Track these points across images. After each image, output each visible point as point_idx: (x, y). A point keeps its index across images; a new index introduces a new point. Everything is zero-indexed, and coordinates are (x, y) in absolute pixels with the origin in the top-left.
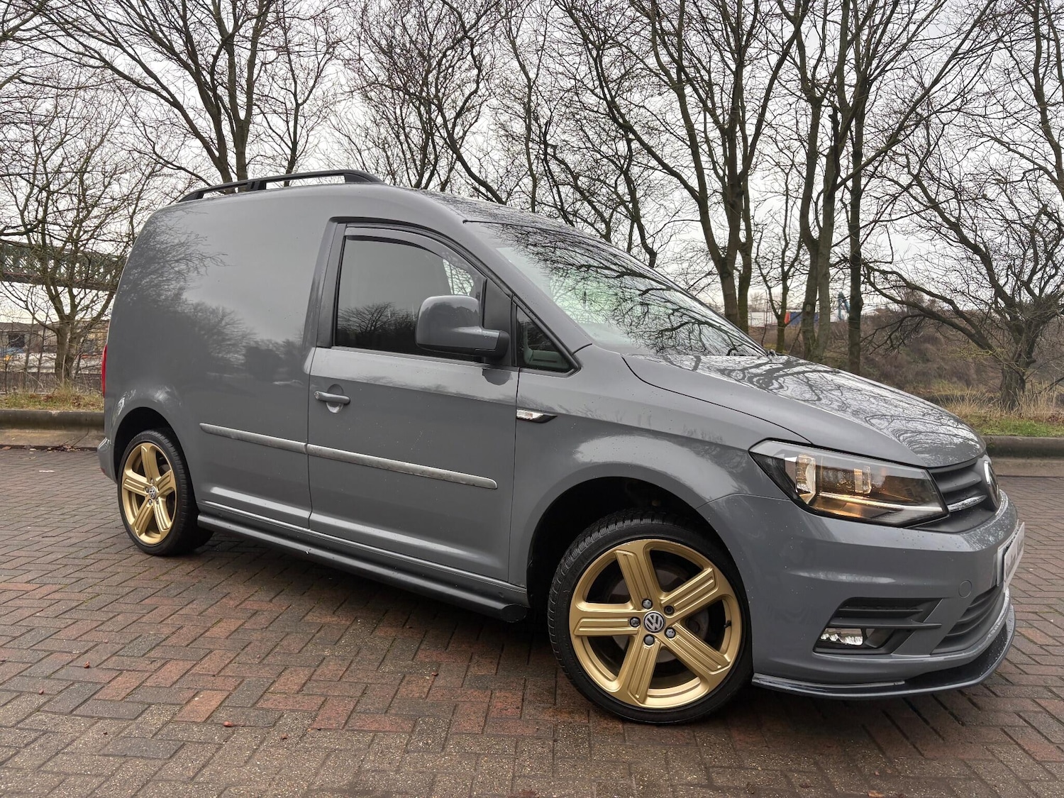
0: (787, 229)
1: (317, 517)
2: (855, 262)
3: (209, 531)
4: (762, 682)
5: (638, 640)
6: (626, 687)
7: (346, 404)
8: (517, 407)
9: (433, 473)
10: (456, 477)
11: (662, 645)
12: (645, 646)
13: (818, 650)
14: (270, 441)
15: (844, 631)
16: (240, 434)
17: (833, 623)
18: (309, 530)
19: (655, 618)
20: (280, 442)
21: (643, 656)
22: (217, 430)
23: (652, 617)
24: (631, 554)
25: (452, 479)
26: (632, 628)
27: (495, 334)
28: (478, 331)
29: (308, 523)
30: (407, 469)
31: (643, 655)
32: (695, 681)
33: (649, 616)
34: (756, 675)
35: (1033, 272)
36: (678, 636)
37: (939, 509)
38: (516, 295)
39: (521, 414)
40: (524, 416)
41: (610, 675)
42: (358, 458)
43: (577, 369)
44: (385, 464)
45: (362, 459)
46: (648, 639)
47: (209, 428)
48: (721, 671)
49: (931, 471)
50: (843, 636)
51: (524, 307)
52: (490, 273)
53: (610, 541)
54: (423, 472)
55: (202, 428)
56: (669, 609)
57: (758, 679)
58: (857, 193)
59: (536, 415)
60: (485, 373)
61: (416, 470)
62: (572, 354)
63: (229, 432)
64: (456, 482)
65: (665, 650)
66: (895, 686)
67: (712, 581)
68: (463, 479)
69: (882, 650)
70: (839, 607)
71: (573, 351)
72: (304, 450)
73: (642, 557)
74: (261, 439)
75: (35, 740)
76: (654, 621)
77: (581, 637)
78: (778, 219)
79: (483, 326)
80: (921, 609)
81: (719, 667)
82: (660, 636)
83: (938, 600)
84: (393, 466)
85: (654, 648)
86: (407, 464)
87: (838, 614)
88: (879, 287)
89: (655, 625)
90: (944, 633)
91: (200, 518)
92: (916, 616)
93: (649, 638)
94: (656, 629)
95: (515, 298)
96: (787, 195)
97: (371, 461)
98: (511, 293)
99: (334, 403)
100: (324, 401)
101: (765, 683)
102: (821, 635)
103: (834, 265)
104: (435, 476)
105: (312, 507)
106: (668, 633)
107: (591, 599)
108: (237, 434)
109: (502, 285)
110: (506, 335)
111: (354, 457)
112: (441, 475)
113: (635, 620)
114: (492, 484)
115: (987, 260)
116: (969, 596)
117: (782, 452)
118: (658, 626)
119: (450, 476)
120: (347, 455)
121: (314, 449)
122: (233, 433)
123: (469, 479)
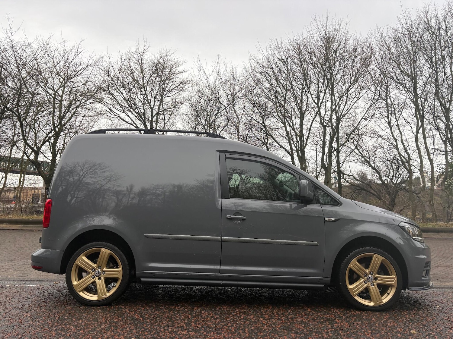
0: (317, 162)
1: (223, 267)
2: (339, 172)
7: (243, 220)
8: (324, 217)
9: (290, 242)
16: (177, 237)
18: (220, 274)
20: (204, 238)
22: (159, 236)
27: (312, 193)
29: (220, 271)
30: (278, 242)
34: (409, 288)
35: (393, 176)
39: (326, 219)
40: (328, 220)
43: (341, 204)
45: (254, 241)
47: (152, 236)
52: (299, 174)
54: (286, 242)
55: (146, 236)
58: (338, 151)
59: (333, 219)
62: (338, 200)
63: (169, 237)
68: (304, 243)
72: (220, 240)
78: (314, 159)
86: (277, 240)
88: (347, 180)
96: (317, 151)
99: (237, 219)
100: (232, 219)
103: (332, 173)
104: (291, 244)
105: (221, 264)
108: (174, 237)
109: (305, 178)
111: (249, 240)
114: (317, 244)
115: (379, 173)
117: (405, 225)
119: (298, 243)
120: (246, 240)
121: (227, 239)
122: (171, 237)
123: (307, 243)
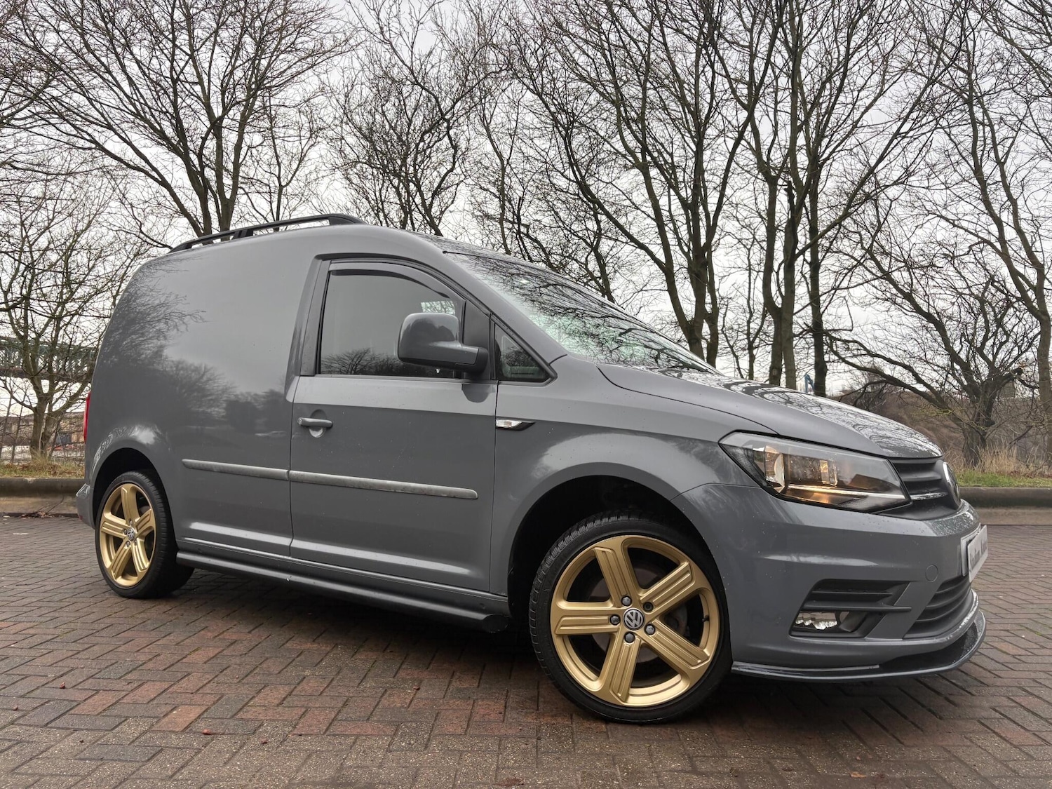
1: (298, 544)
3: (190, 567)
4: (741, 670)
5: (618, 638)
6: (608, 686)
7: (328, 428)
8: (496, 418)
9: (414, 489)
10: (437, 491)
11: (643, 642)
12: (625, 643)
13: (794, 633)
14: (253, 471)
15: (818, 615)
16: (223, 466)
17: (808, 606)
18: (290, 558)
19: (634, 615)
20: (261, 471)
21: (624, 654)
22: (199, 464)
23: (632, 613)
24: (610, 550)
25: (433, 493)
26: (612, 626)
27: (475, 350)
28: (457, 346)
29: (289, 550)
30: (389, 487)
31: (624, 651)
32: (677, 678)
33: (629, 613)
34: (735, 663)
36: (657, 633)
37: (902, 497)
38: (494, 314)
39: (500, 423)
40: (503, 425)
41: (592, 675)
42: (339, 480)
43: (554, 378)
44: (367, 483)
45: (344, 481)
46: (629, 637)
47: (191, 463)
48: (702, 665)
49: (892, 461)
50: (818, 622)
51: (501, 324)
52: (469, 296)
53: (589, 538)
54: (405, 488)
55: (184, 464)
56: (648, 606)
57: (737, 666)
59: (514, 423)
60: (464, 387)
61: (396, 487)
62: (549, 365)
63: (211, 465)
64: (437, 495)
65: (645, 647)
66: (870, 669)
67: (689, 575)
68: (444, 492)
69: (856, 634)
70: (812, 590)
71: (549, 362)
72: (286, 476)
73: (620, 554)
74: (243, 469)
75: (10, 748)
76: (633, 618)
77: (562, 636)
79: (462, 341)
80: (891, 592)
81: (699, 661)
82: (640, 633)
83: (907, 582)
84: (375, 484)
85: (635, 646)
86: (389, 482)
87: (811, 597)
88: (842, 356)
89: (634, 621)
90: (914, 618)
91: (180, 555)
92: (887, 599)
93: (629, 635)
94: (636, 625)
95: (493, 317)
96: (750, 270)
97: (353, 482)
98: (489, 312)
99: (316, 427)
100: (307, 427)
101: (744, 670)
102: (796, 619)
104: (416, 492)
105: (293, 535)
106: (647, 629)
107: (571, 598)
108: (219, 466)
109: (480, 306)
110: (484, 351)
111: (336, 479)
112: (421, 489)
113: (615, 618)
114: (473, 495)
116: (936, 581)
117: (749, 443)
118: (638, 623)
119: (431, 490)
120: (329, 478)
121: (297, 475)
122: (216, 466)
123: (450, 492)
